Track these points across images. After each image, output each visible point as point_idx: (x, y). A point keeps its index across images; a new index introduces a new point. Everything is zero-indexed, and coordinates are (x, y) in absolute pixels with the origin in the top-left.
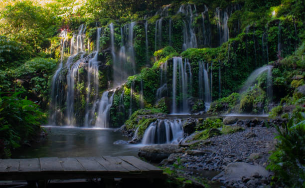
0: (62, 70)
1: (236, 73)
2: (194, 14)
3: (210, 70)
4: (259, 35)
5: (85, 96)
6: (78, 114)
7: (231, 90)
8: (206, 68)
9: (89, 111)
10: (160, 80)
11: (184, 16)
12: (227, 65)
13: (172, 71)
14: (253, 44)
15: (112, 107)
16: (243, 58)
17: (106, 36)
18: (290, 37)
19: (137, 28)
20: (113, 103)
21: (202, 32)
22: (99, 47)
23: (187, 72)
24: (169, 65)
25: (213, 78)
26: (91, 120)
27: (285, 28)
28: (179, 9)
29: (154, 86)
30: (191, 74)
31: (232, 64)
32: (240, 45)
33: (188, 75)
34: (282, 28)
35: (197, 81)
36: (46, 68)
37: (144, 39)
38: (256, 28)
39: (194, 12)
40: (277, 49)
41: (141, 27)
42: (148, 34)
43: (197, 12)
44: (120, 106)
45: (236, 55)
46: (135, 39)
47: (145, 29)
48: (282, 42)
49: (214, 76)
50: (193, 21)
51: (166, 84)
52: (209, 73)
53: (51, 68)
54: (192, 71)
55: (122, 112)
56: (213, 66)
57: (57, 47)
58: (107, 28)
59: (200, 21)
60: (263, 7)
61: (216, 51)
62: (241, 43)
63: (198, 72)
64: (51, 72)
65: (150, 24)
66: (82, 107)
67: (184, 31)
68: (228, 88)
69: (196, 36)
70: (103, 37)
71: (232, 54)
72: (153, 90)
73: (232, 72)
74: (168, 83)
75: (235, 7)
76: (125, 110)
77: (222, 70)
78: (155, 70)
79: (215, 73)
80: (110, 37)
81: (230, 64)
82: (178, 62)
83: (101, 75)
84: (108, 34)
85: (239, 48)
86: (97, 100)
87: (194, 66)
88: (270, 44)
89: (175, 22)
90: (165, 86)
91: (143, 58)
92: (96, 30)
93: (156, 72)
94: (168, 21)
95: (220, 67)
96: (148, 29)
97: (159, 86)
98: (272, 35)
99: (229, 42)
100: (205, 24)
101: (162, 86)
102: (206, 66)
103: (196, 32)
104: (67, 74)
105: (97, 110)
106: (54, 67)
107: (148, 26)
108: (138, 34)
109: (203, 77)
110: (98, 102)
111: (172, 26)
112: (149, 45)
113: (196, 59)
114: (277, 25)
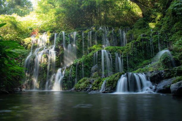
0: (31, 56)
1: (136, 59)
2: (107, 31)
3: (121, 57)
4: (148, 39)
5: (46, 71)
6: (41, 82)
7: (134, 69)
8: (119, 57)
9: (48, 80)
10: (93, 62)
11: (103, 31)
12: (131, 55)
13: (101, 57)
14: (146, 43)
15: (64, 77)
16: (140, 51)
17: (60, 37)
18: (164, 40)
19: (78, 34)
20: (65, 75)
21: (113, 40)
22: (56, 44)
23: (109, 58)
24: (99, 53)
25: (123, 62)
26: (50, 86)
27: (161, 36)
28: (99, 28)
29: (90, 66)
30: (111, 59)
31: (134, 54)
32: (138, 44)
33: (110, 59)
34: (160, 36)
35: (114, 63)
36: (21, 54)
37: (82, 41)
38: (146, 36)
39: (107, 30)
40: (158, 47)
41: (80, 35)
42: (84, 38)
43: (109, 30)
44: (69, 77)
45: (137, 49)
46: (77, 40)
47: (82, 36)
48: (160, 43)
49: (124, 61)
50: (107, 34)
51: (96, 65)
52: (121, 59)
53: (25, 54)
54: (112, 57)
55: (71, 80)
56: (123, 55)
57: (29, 43)
58: (61, 33)
59: (111, 34)
60: (145, 28)
61: (123, 48)
62: (139, 42)
63: (115, 58)
64: (24, 57)
65: (85, 33)
66: (44, 78)
67: (103, 39)
68: (132, 67)
69: (109, 42)
70: (58, 38)
71: (134, 49)
72: (89, 68)
73: (134, 58)
74: (98, 64)
75: (128, 29)
76: (72, 79)
77: (128, 57)
78: (91, 57)
79: (125, 59)
80: (62, 38)
81: (133, 54)
82: (104, 52)
83: (57, 59)
84: (61, 36)
85: (138, 45)
86: (54, 74)
87: (113, 55)
88: (154, 43)
89: (98, 33)
90: (96, 66)
91: (81, 52)
92: (54, 34)
93: (91, 58)
94: (95, 33)
95: (127, 56)
96: (84, 36)
97: (93, 65)
98: (155, 39)
99: (132, 42)
100: (114, 36)
101: (95, 66)
102: (119, 55)
103: (109, 40)
104: (35, 58)
105: (54, 80)
106: (26, 54)
107: (84, 34)
108: (78, 38)
109: (118, 61)
110: (54, 75)
111: (97, 35)
112: (84, 45)
113: (114, 51)
114: (157, 34)
